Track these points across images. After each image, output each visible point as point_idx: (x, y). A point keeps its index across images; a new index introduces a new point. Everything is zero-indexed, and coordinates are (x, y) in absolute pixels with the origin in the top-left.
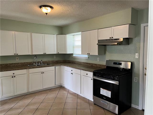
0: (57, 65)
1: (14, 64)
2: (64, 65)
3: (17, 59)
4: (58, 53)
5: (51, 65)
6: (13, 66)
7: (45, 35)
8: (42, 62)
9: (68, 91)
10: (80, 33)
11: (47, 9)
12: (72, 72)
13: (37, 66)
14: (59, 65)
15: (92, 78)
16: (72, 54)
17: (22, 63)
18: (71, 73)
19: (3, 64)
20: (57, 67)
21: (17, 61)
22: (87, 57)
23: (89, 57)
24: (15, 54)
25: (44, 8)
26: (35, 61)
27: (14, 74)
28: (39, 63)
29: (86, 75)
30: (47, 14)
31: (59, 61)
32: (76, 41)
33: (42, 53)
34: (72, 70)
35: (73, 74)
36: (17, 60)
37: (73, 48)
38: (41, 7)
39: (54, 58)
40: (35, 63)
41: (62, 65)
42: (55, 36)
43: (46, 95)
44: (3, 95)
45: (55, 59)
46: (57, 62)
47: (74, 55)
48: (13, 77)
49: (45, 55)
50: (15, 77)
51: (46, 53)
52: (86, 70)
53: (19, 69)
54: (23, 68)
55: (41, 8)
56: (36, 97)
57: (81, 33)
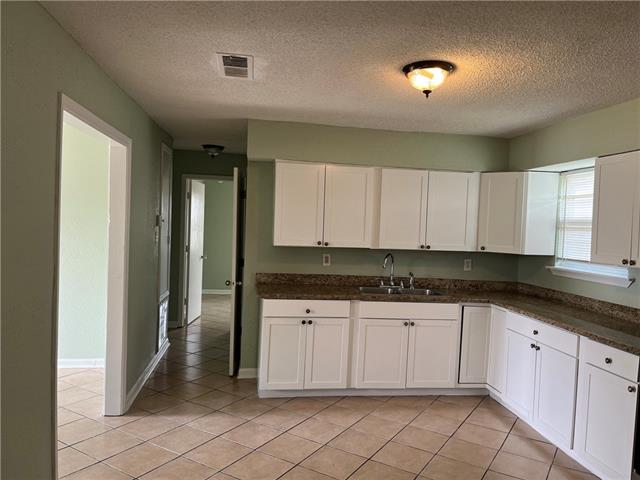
0: (471, 301)
1: (316, 276)
2: (505, 302)
3: (327, 262)
4: (483, 248)
5: (445, 297)
6: (311, 285)
7: (432, 173)
8: (414, 282)
9: (514, 424)
10: (591, 162)
11: (431, 76)
12: (535, 339)
13: (393, 293)
14: (480, 302)
15: (632, 385)
16: (550, 259)
17: (340, 278)
18: (533, 346)
19: (283, 275)
20: (472, 310)
21: (327, 268)
22: (626, 277)
23: (633, 281)
24: (319, 243)
25: (417, 71)
26: (386, 274)
27: (308, 311)
28: (399, 285)
29: (606, 366)
30: (427, 92)
31: (484, 282)
32: (574, 197)
33: (415, 246)
34: (536, 333)
35: (538, 348)
36: (324, 264)
37: (557, 228)
38: (406, 70)
39: (465, 269)
40: (387, 281)
41: (493, 303)
42: (475, 176)
43: (412, 414)
44: (270, 379)
45: (468, 273)
46: (476, 286)
47: (558, 265)
48: (304, 322)
49: (424, 254)
50: (310, 322)
51: (428, 247)
52: (603, 341)
53: (325, 296)
54: (340, 296)
55: (409, 74)
56: (375, 414)
57: (593, 165)
